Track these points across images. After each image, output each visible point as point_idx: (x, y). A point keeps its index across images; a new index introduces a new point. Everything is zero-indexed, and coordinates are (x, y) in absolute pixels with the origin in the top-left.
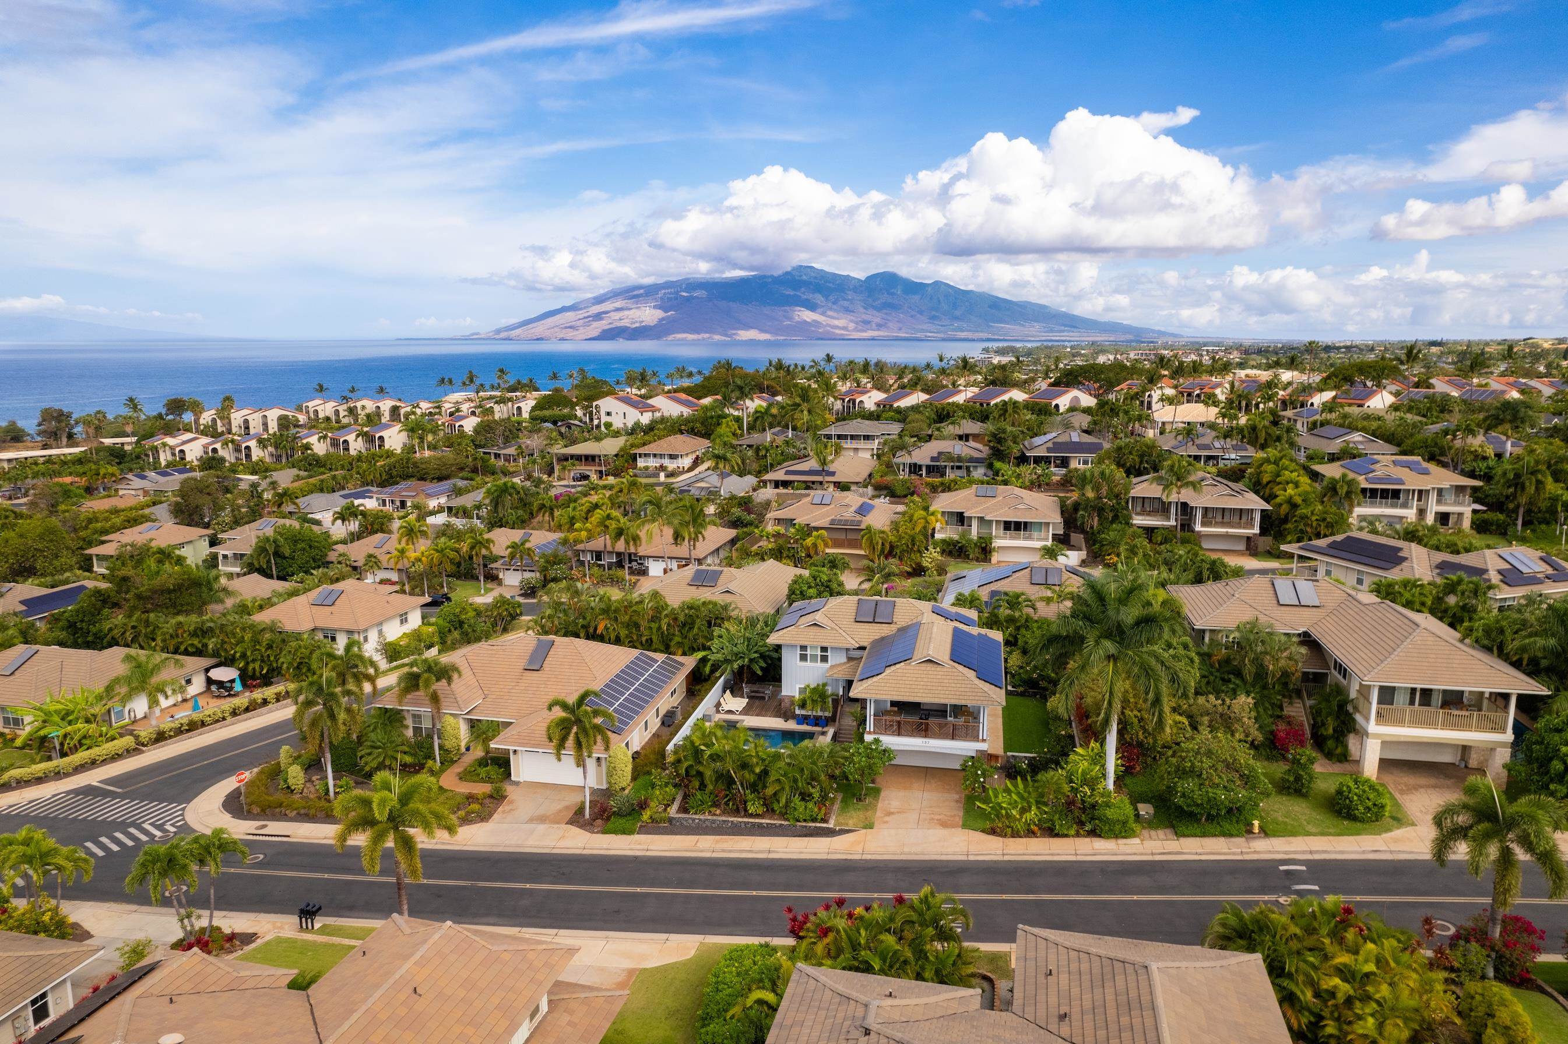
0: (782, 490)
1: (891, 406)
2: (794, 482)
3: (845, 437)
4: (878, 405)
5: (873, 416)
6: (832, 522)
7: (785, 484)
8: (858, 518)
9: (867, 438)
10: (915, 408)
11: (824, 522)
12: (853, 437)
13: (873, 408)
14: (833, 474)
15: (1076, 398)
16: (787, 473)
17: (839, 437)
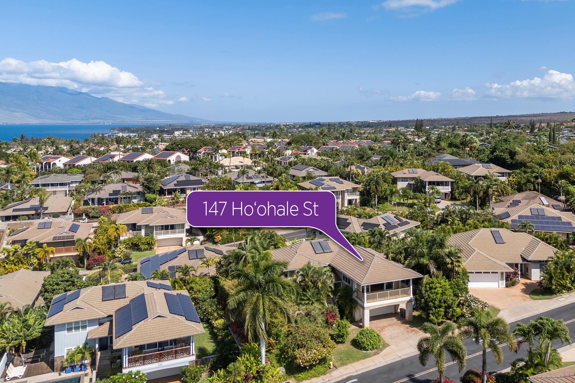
0: (12, 222)
1: (74, 165)
2: (19, 216)
3: (47, 185)
4: (65, 165)
5: (64, 172)
6: (55, 238)
7: (15, 218)
8: (71, 234)
9: (62, 184)
10: (90, 166)
11: (50, 239)
12: (52, 185)
13: (62, 167)
14: (46, 208)
15: (179, 156)
16: (14, 210)
17: (44, 185)
